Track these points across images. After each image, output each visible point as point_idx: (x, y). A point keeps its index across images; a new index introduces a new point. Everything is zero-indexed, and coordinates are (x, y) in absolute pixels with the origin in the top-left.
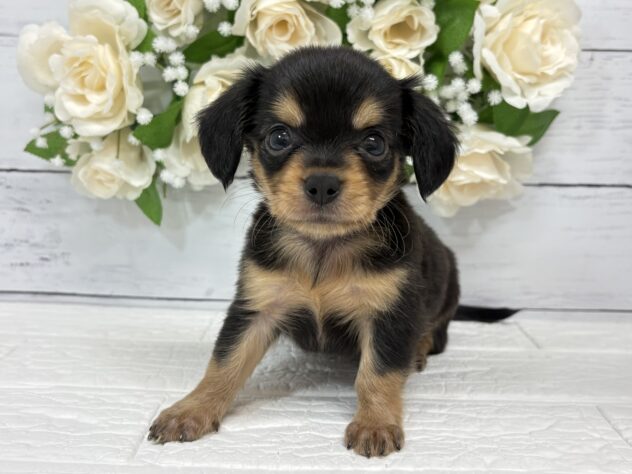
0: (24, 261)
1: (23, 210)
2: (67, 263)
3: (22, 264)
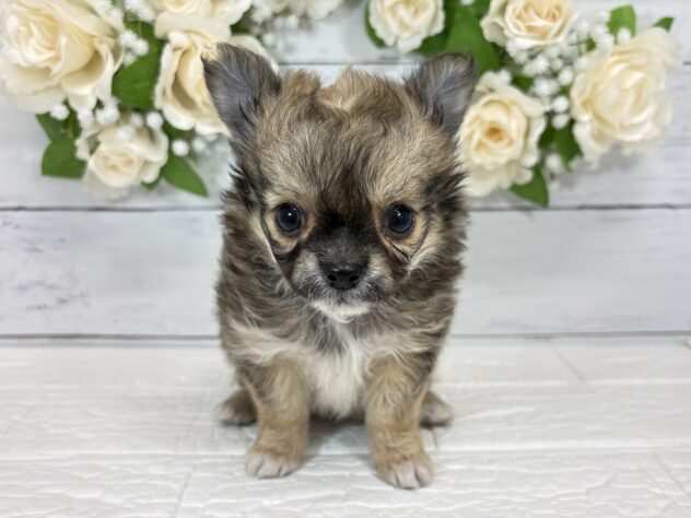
0: (40, 303)
1: (35, 250)
2: (87, 305)
3: (39, 307)
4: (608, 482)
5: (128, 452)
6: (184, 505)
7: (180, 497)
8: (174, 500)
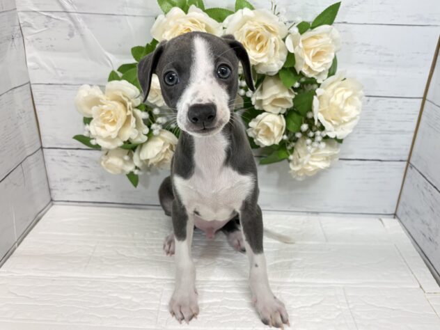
0: (88, 189)
1: (86, 167)
2: (109, 190)
3: (87, 190)
4: (321, 301)
5: (137, 276)
6: (162, 303)
7: (160, 300)
8: (158, 302)
